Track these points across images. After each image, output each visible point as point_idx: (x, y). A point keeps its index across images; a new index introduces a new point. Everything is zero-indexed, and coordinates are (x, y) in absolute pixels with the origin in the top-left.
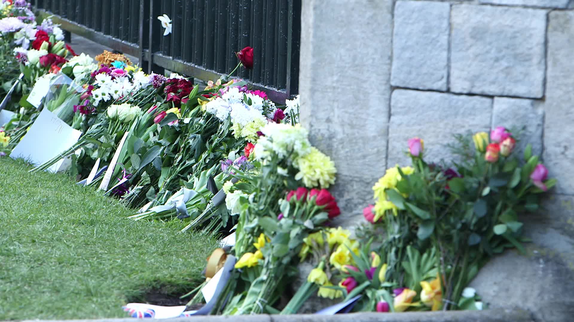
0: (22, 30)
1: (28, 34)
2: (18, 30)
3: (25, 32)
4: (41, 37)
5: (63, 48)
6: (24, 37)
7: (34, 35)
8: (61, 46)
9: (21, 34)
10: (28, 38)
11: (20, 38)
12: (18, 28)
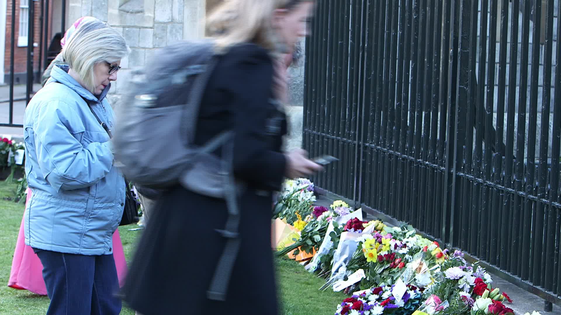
0: (464, 278)
1: (468, 281)
2: (461, 278)
3: (466, 279)
4: (479, 284)
5: (498, 294)
6: (466, 283)
7: (474, 281)
8: (497, 292)
9: (464, 280)
10: (468, 283)
11: (463, 284)
12: (462, 276)
